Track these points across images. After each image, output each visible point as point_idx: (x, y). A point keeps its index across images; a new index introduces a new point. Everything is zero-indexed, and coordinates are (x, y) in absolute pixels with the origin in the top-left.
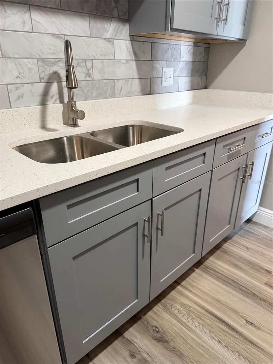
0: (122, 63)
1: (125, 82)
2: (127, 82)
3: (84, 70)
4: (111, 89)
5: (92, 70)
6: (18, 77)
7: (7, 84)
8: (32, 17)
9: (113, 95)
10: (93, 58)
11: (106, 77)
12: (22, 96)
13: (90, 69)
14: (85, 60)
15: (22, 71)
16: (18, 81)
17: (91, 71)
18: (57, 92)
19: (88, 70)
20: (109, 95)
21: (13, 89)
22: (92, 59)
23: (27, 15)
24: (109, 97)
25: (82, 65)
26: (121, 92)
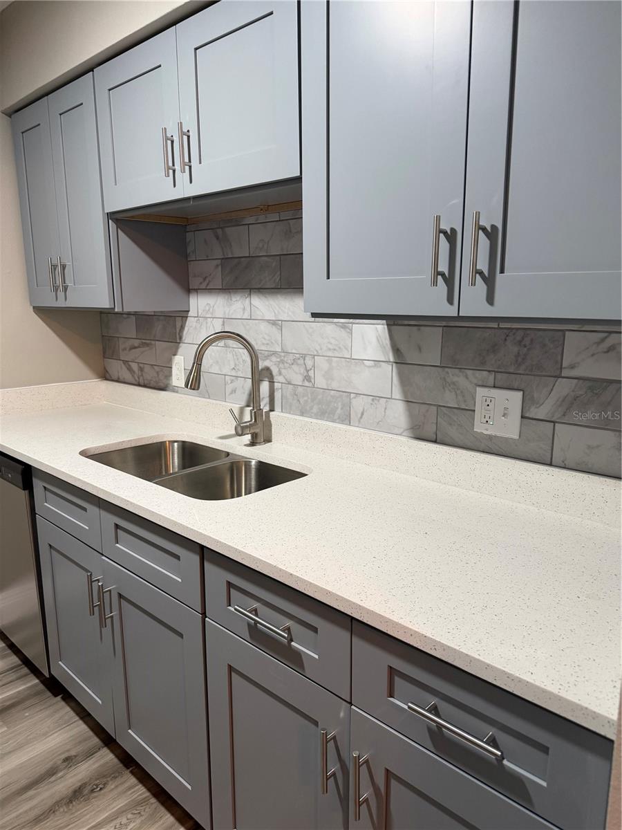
0: (366, 366)
1: (372, 402)
2: (376, 402)
3: (302, 370)
4: (342, 409)
5: (312, 371)
6: (234, 368)
7: (225, 375)
8: (252, 302)
9: (346, 419)
10: (315, 353)
11: (335, 385)
12: (235, 391)
13: (311, 369)
14: (304, 357)
15: (237, 363)
16: (233, 373)
17: (311, 373)
18: (268, 395)
19: (308, 371)
20: (339, 418)
21: (229, 382)
22: (315, 356)
23: (248, 300)
24: (338, 421)
25: (299, 362)
26: (361, 417)
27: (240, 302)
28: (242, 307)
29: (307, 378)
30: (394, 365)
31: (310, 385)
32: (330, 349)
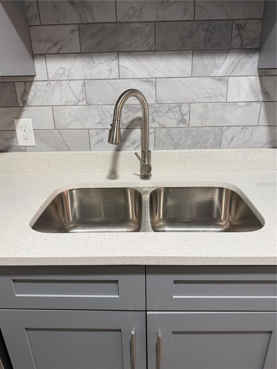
0: (239, 106)
1: (241, 130)
2: (245, 129)
3: (178, 116)
4: (214, 138)
5: (188, 115)
6: (100, 122)
7: (89, 129)
8: (120, 64)
9: (218, 145)
10: (192, 101)
11: (209, 123)
12: (102, 141)
13: (186, 114)
14: (180, 105)
15: (104, 117)
16: (100, 126)
17: (186, 117)
18: (140, 139)
19: (183, 116)
20: (211, 145)
21: (94, 134)
22: (190, 103)
23: (115, 63)
24: (209, 147)
25: (174, 110)
26: (231, 141)
27: (105, 64)
28: (108, 68)
29: (183, 121)
30: (262, 103)
31: (185, 125)
32: (206, 97)
